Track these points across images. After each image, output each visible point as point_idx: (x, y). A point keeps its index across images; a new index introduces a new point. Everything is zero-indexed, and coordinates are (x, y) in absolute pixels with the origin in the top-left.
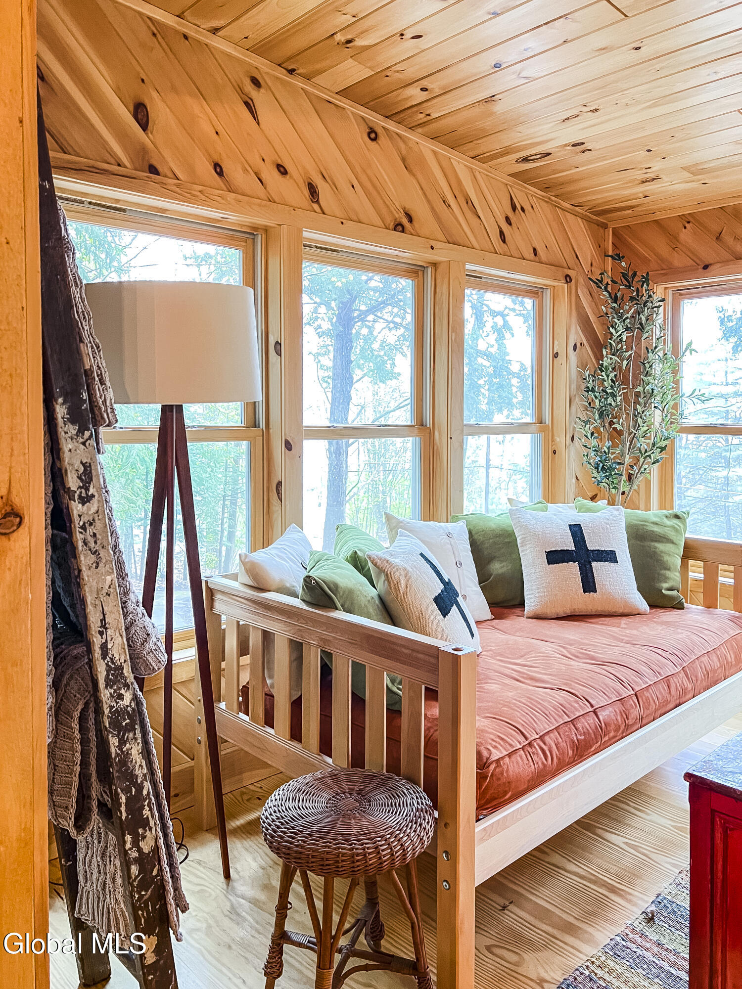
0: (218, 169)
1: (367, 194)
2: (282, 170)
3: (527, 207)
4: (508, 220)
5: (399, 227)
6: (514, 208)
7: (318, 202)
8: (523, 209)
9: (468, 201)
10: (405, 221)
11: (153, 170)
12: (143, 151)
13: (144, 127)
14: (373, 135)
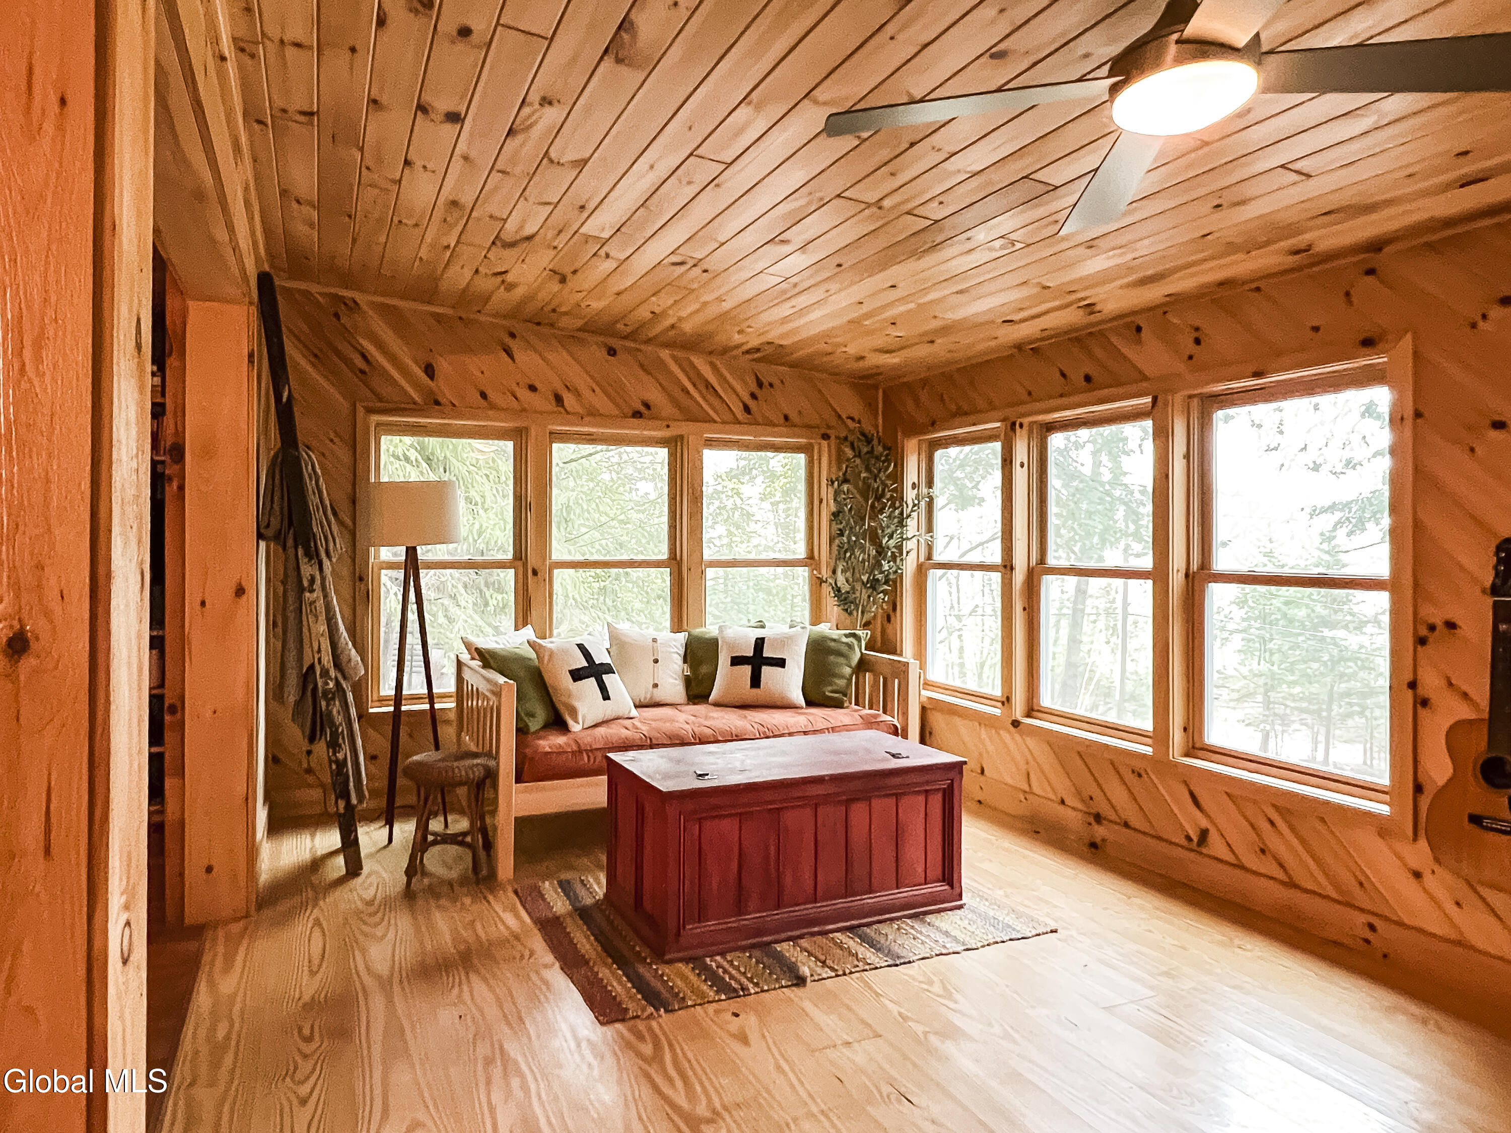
0: (484, 395)
1: (608, 396)
2: (533, 388)
3: (776, 382)
4: (753, 396)
5: (637, 415)
6: (760, 385)
7: (563, 406)
8: (771, 385)
9: (708, 385)
10: (642, 409)
11: (437, 403)
12: (431, 392)
13: (431, 376)
14: (612, 352)
